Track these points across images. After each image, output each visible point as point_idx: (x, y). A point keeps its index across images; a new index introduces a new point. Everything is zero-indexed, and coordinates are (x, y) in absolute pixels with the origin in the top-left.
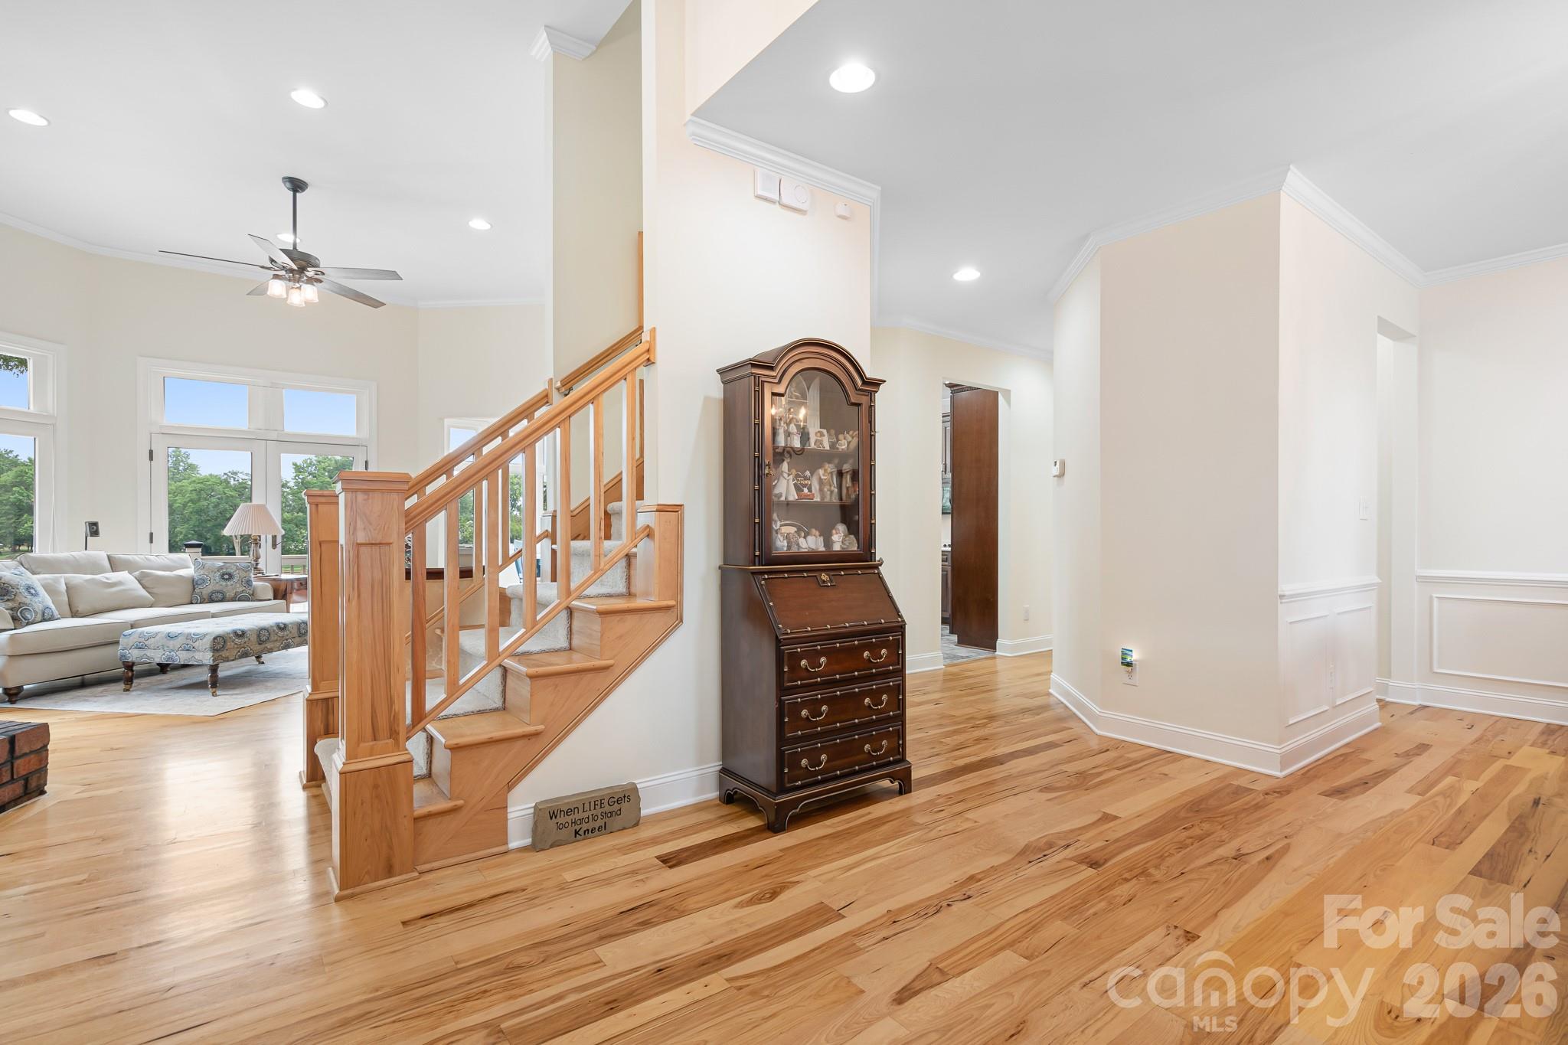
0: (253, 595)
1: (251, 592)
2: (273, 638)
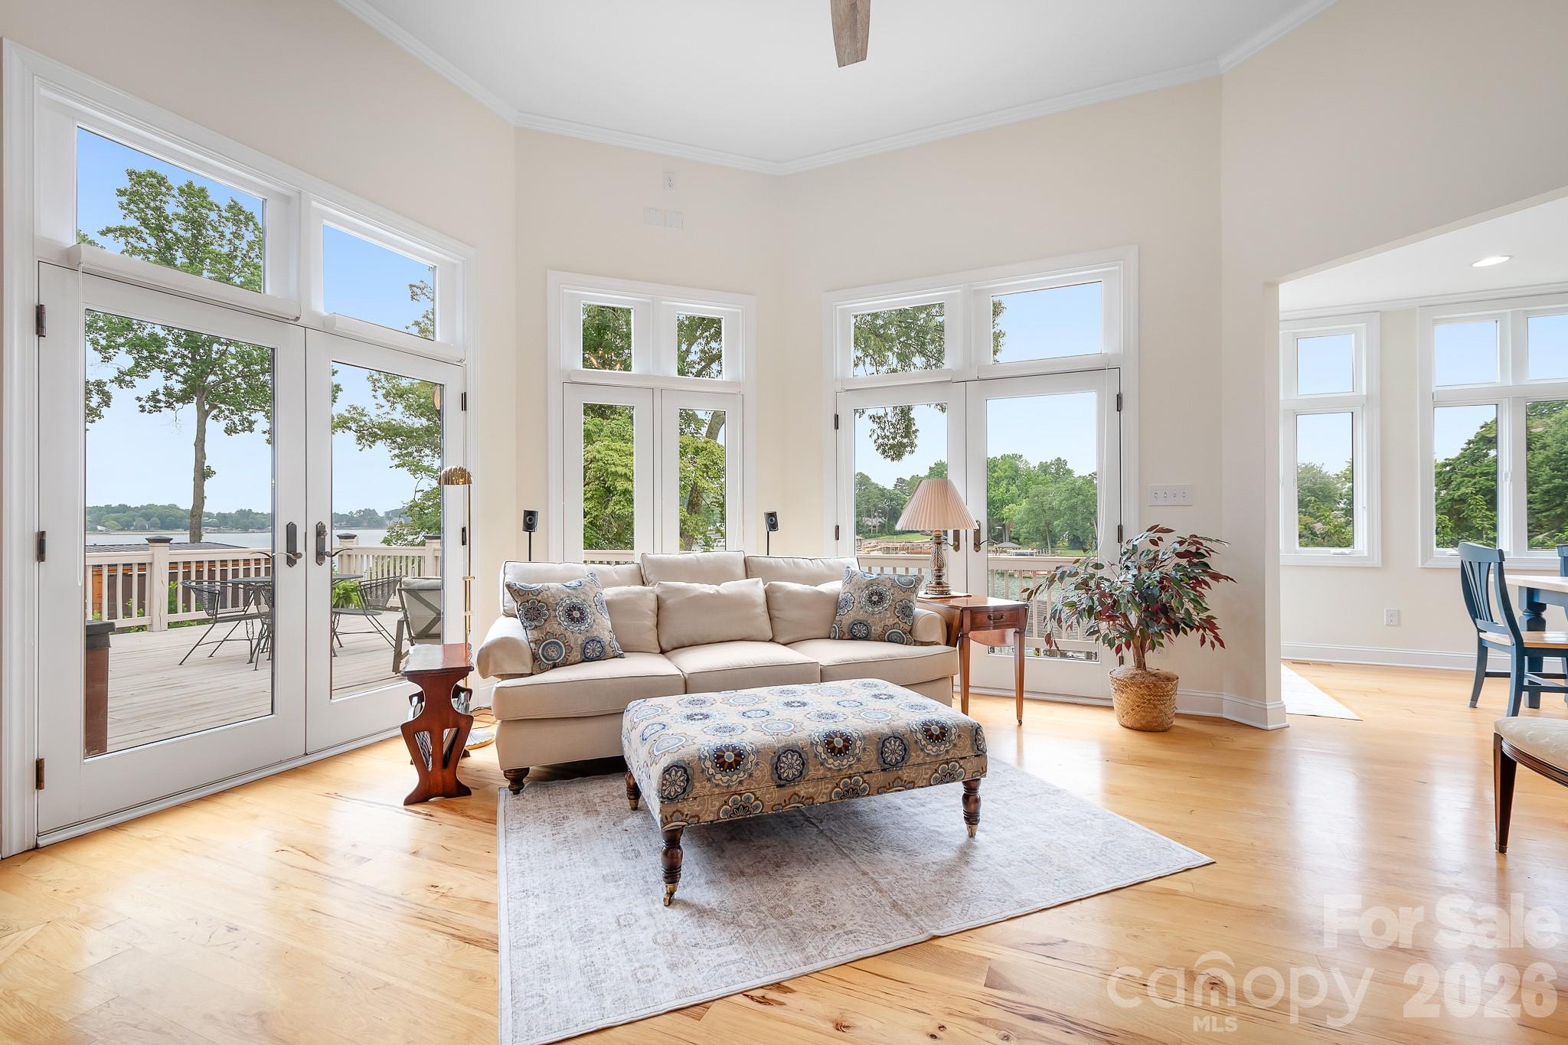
0: (910, 632)
1: (908, 629)
2: (813, 772)
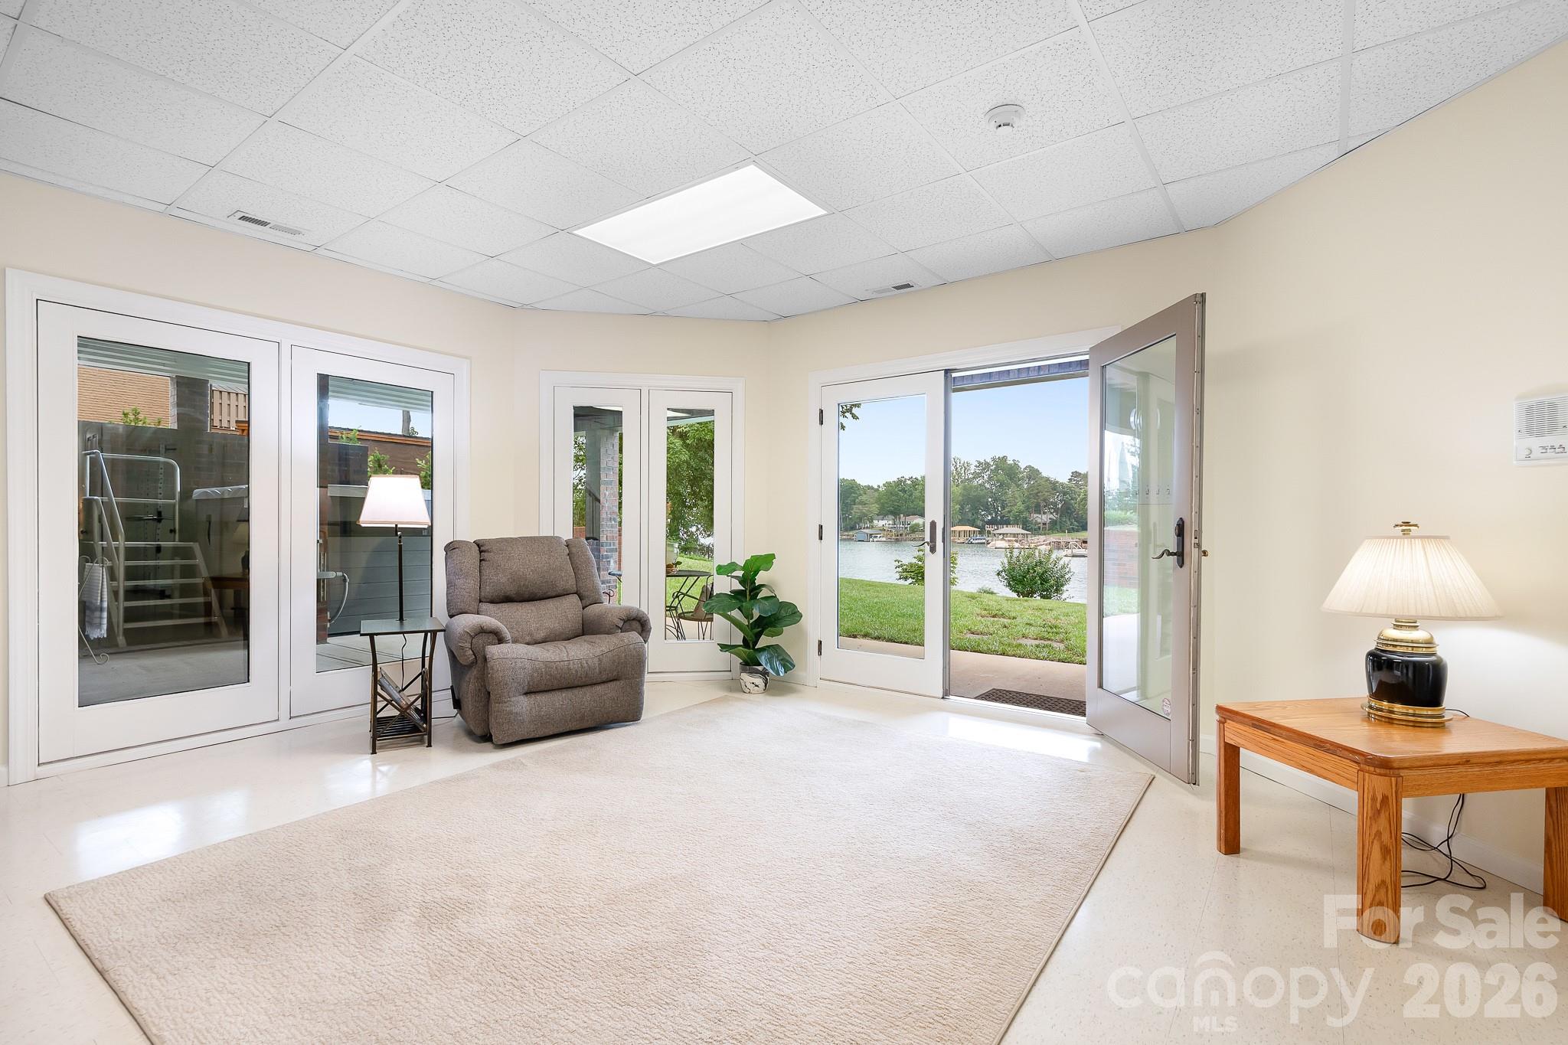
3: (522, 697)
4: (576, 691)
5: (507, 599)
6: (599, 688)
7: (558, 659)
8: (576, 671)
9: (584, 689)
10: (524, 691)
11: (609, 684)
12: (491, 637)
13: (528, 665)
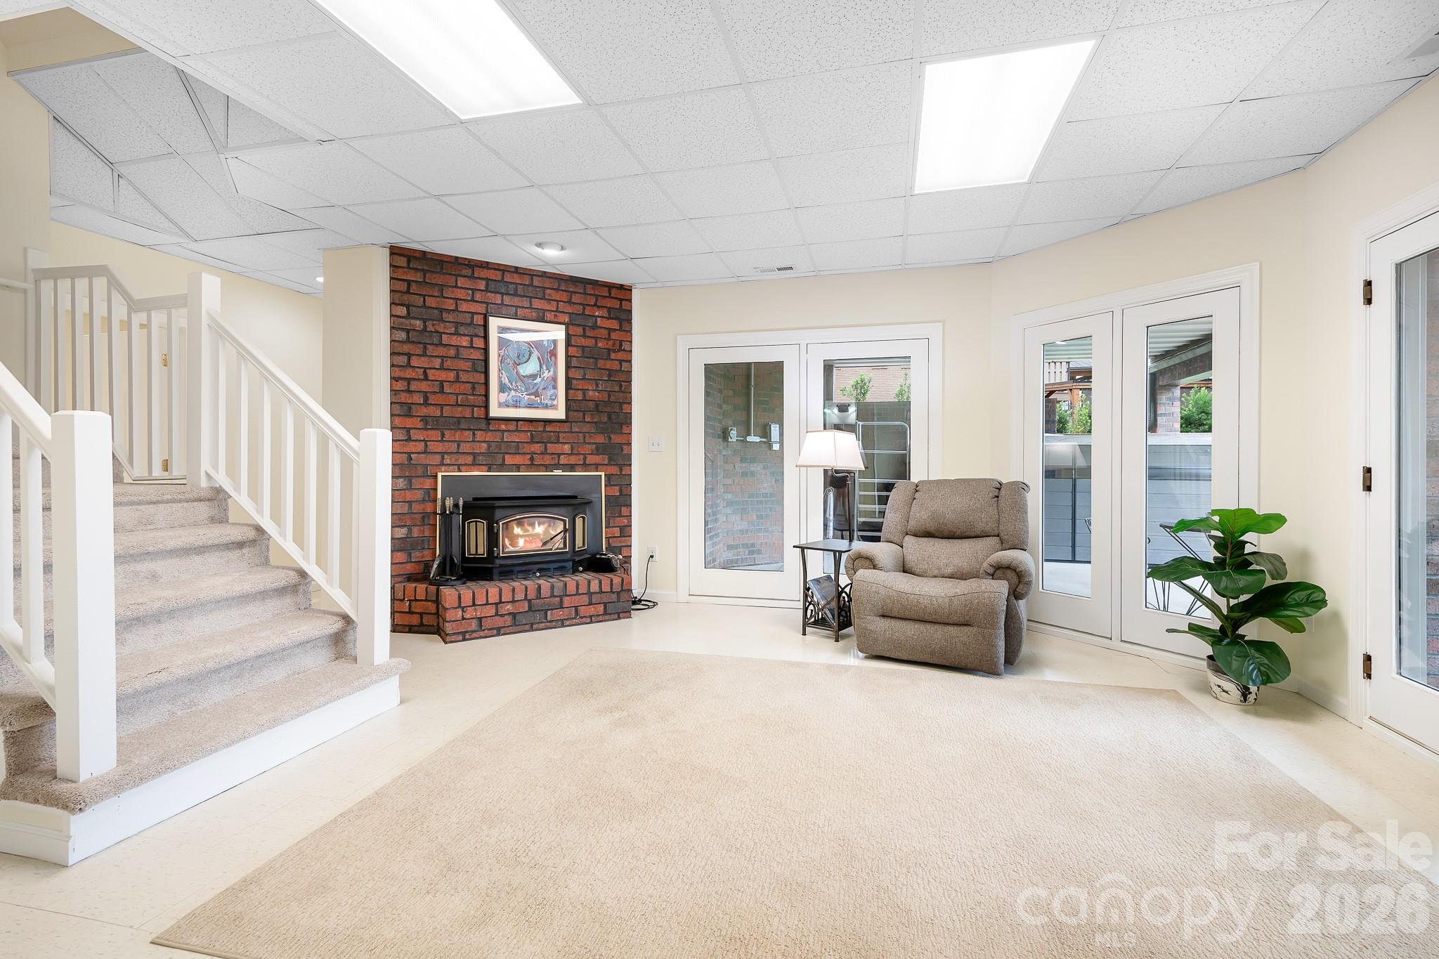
3: (878, 618)
4: (928, 626)
5: (928, 534)
6: (951, 628)
7: (910, 591)
8: (926, 606)
9: (937, 626)
10: (880, 614)
11: (962, 628)
12: (868, 562)
13: (882, 591)
